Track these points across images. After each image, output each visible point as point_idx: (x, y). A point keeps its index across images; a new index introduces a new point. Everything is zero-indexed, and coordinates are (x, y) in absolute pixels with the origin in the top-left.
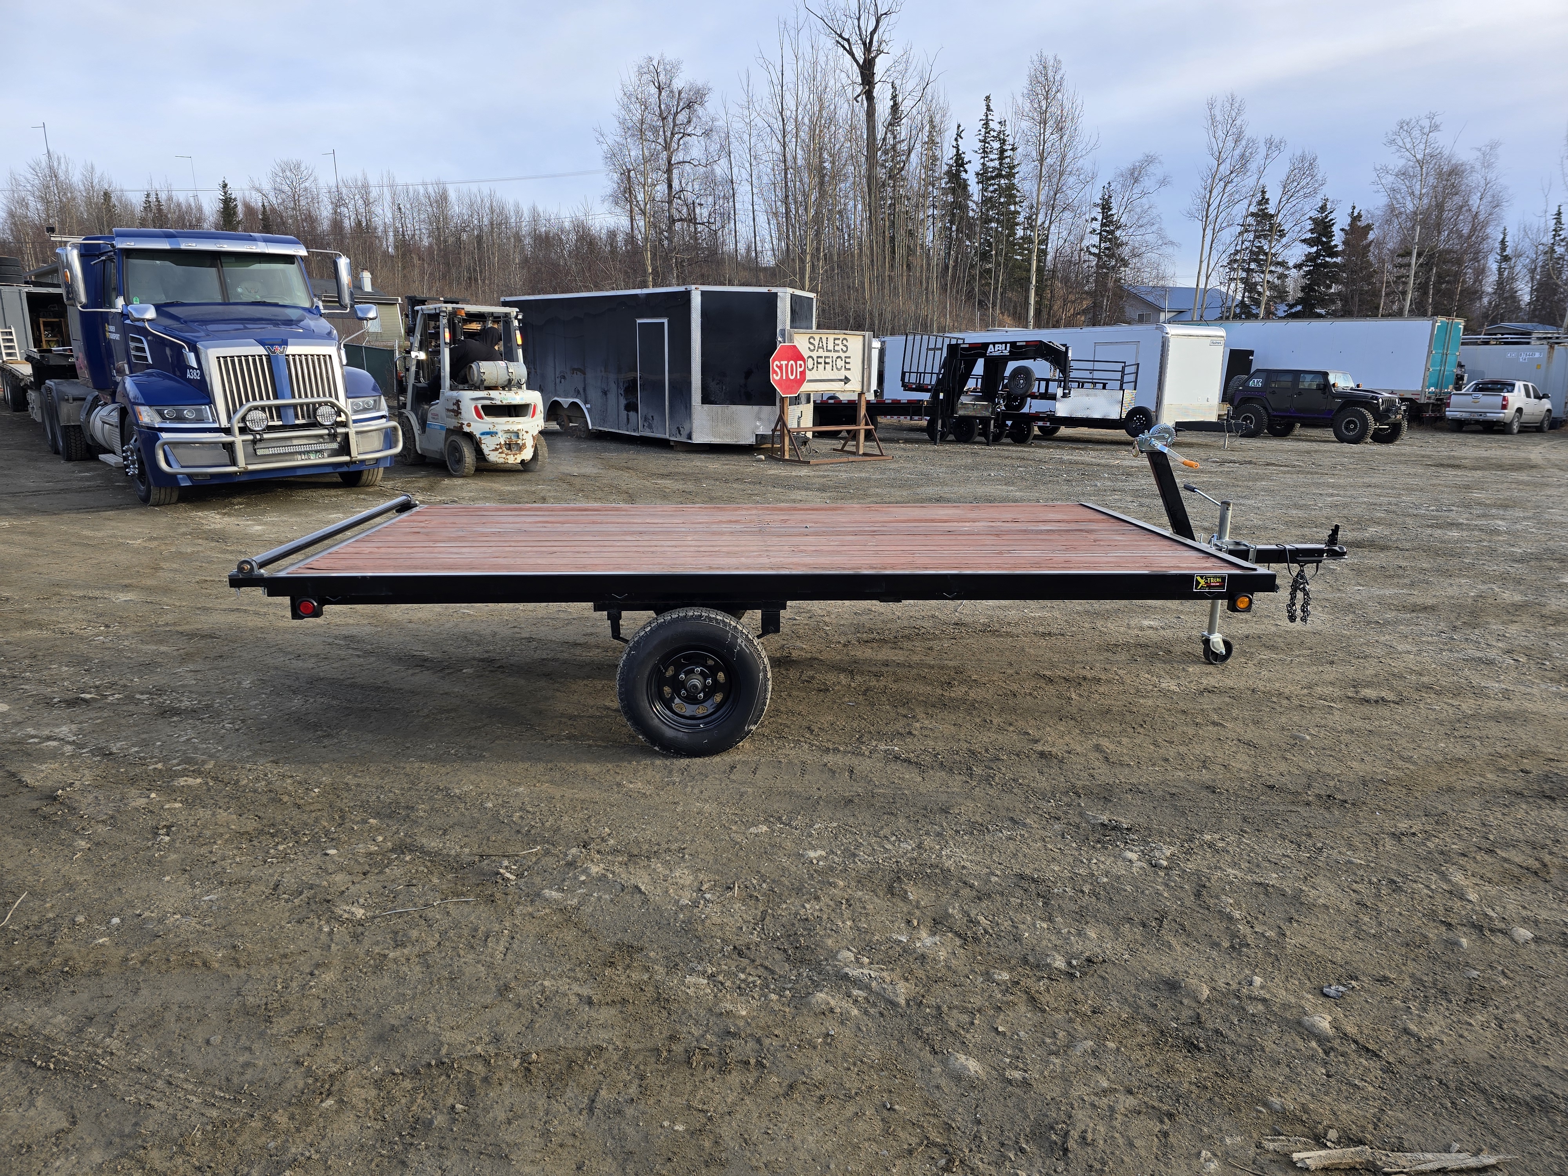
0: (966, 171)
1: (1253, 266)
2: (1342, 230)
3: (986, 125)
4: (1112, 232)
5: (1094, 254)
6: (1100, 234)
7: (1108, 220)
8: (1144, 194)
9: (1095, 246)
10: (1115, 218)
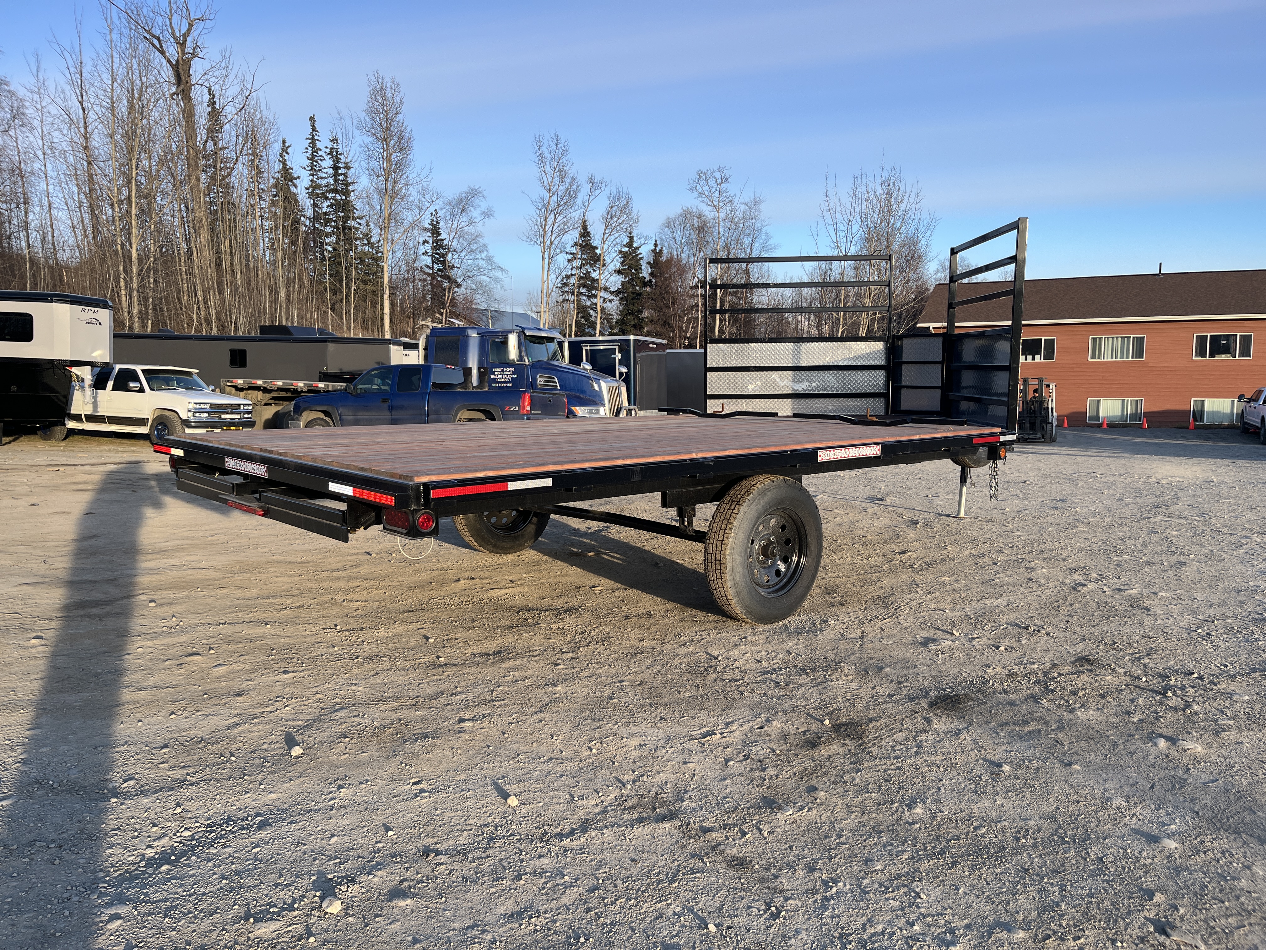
0: (296, 186)
1: (583, 290)
2: (648, 263)
3: (313, 143)
4: (442, 255)
5: (429, 274)
6: (432, 256)
7: (438, 244)
8: (471, 222)
9: (428, 266)
10: (445, 242)
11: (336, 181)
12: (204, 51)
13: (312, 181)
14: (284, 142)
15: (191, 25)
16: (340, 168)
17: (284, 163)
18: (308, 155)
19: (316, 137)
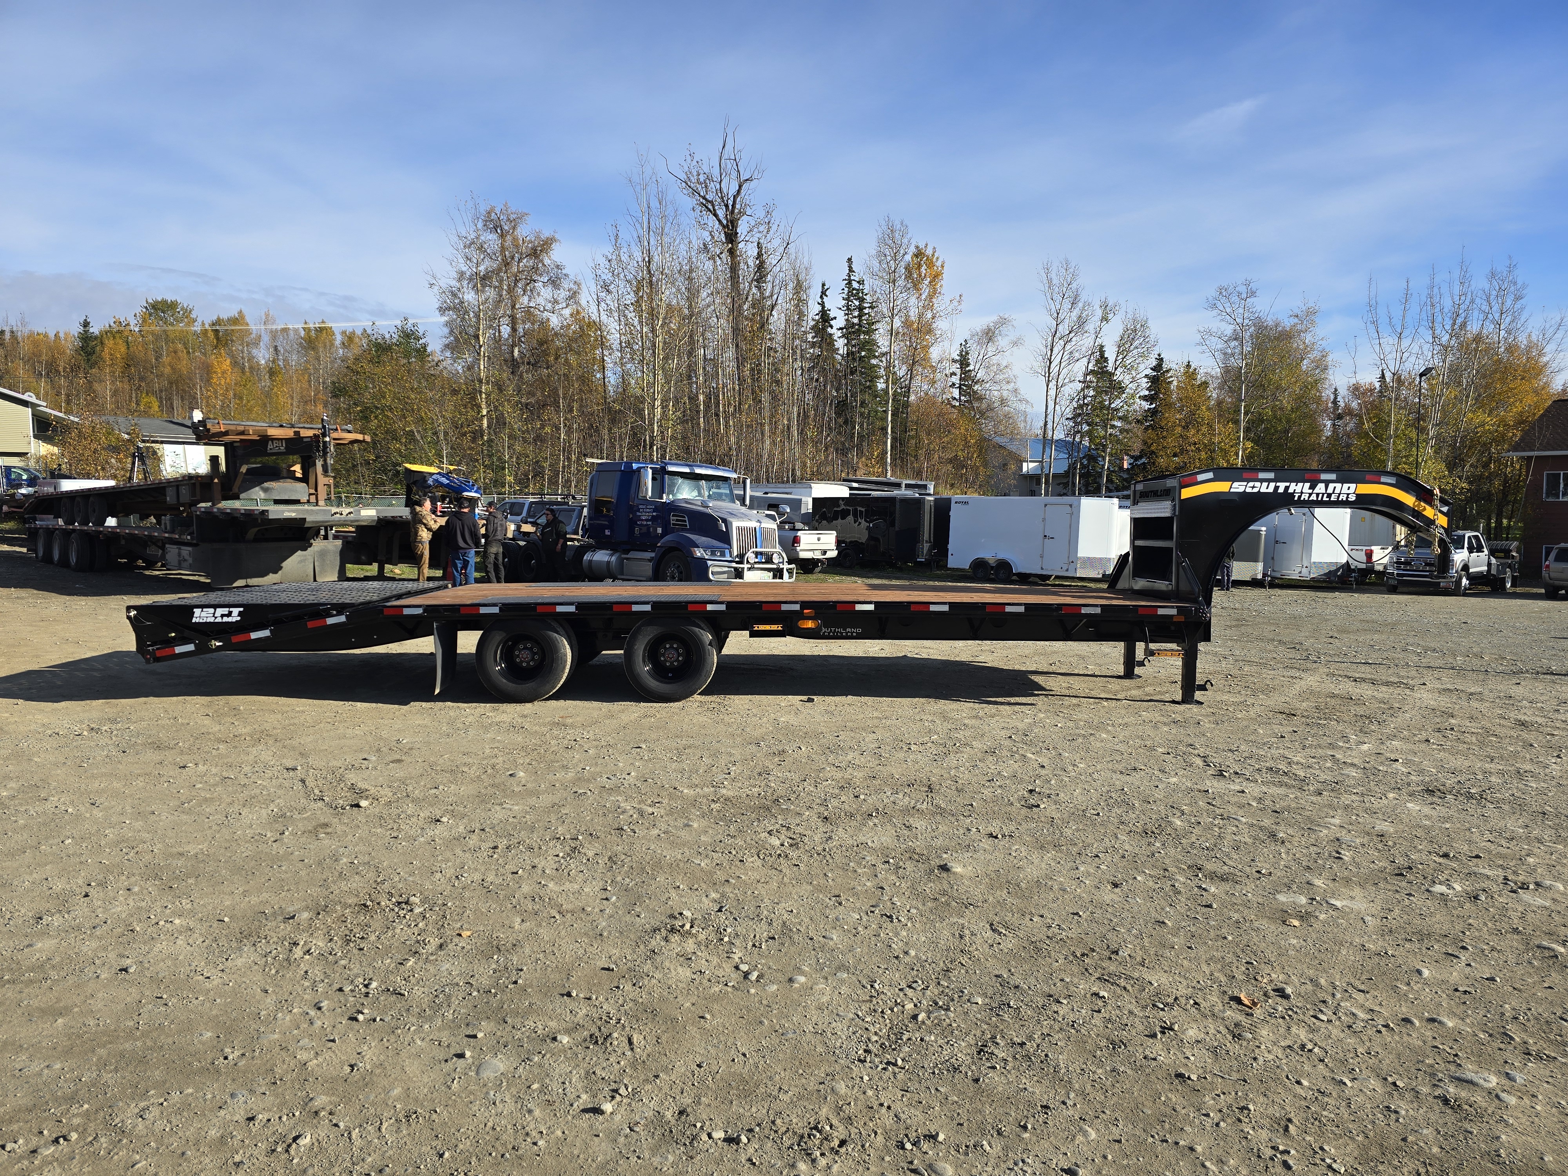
0: (832, 327)
3: (849, 284)
4: (970, 387)
5: (955, 407)
7: (966, 375)
8: (999, 352)
9: (955, 399)
10: (973, 374)
11: (860, 320)
12: (754, 208)
13: (847, 320)
14: (823, 285)
15: (740, 186)
16: (865, 308)
17: (822, 304)
18: (845, 296)
19: (852, 278)
